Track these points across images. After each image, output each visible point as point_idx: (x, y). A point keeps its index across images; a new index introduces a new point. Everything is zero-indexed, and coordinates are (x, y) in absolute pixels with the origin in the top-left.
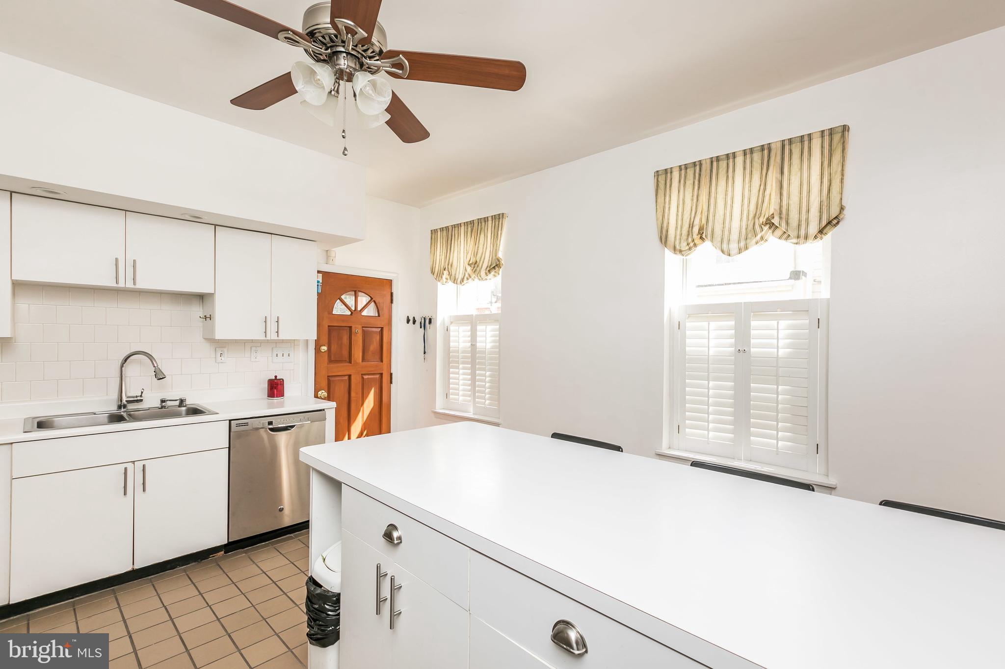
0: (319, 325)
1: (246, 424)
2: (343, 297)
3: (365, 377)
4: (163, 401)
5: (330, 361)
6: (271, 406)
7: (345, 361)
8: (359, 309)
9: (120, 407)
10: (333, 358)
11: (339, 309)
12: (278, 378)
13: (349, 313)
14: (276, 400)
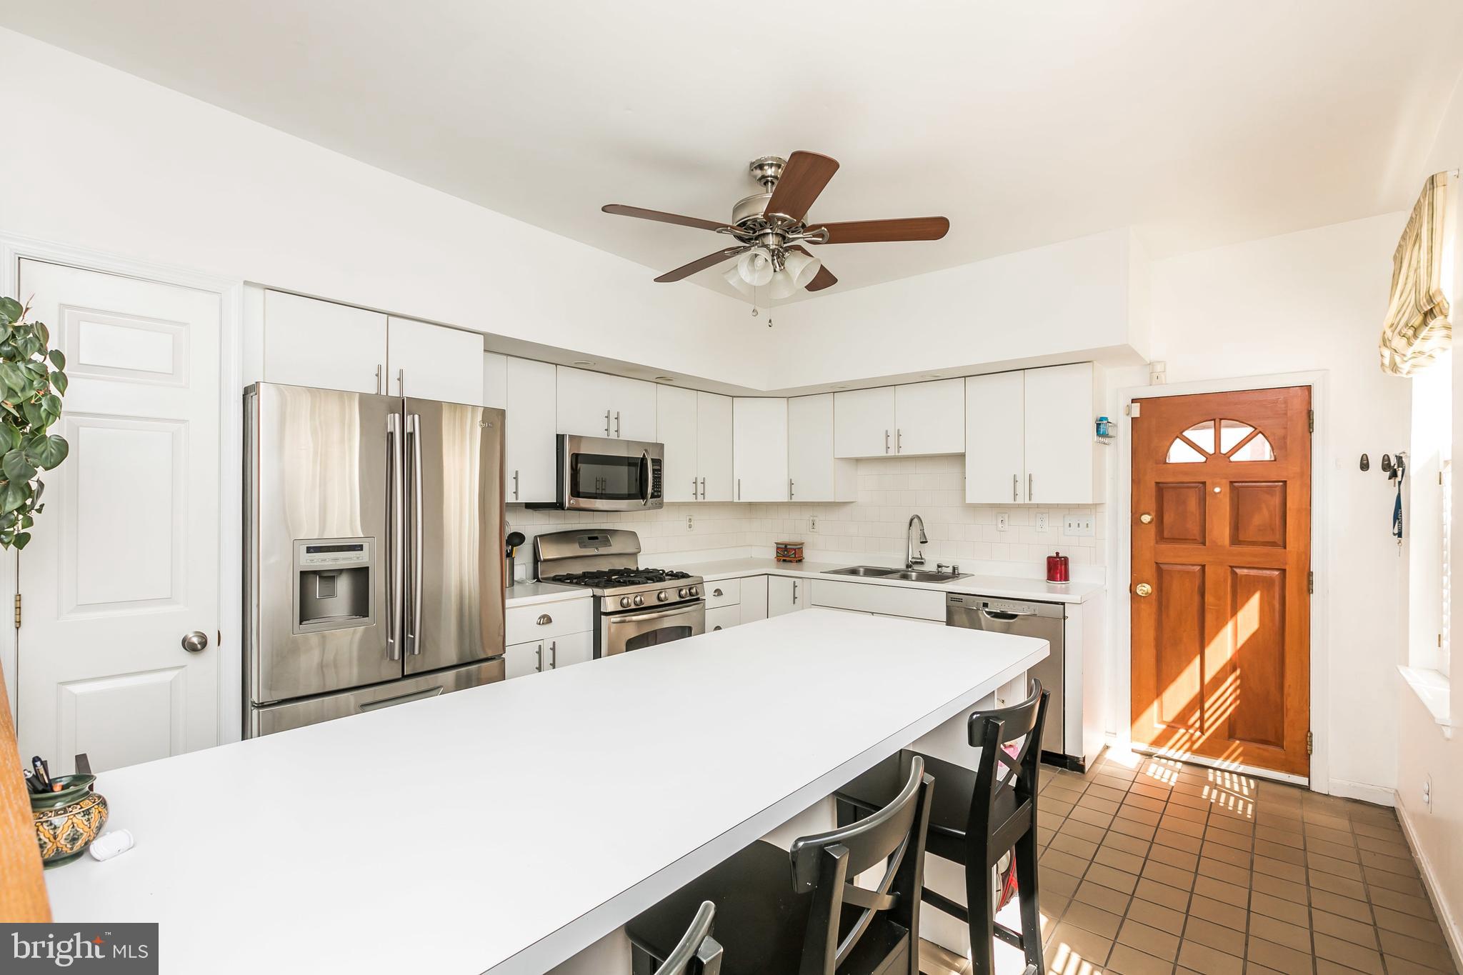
0: (1136, 481)
1: (960, 600)
2: (1187, 434)
3: (1238, 571)
4: (939, 566)
5: (1161, 537)
6: (1051, 591)
7: (1194, 541)
8: (1224, 450)
9: (908, 566)
10: (1166, 534)
11: (1179, 453)
12: (1060, 555)
13: (1202, 459)
14: (1058, 585)
